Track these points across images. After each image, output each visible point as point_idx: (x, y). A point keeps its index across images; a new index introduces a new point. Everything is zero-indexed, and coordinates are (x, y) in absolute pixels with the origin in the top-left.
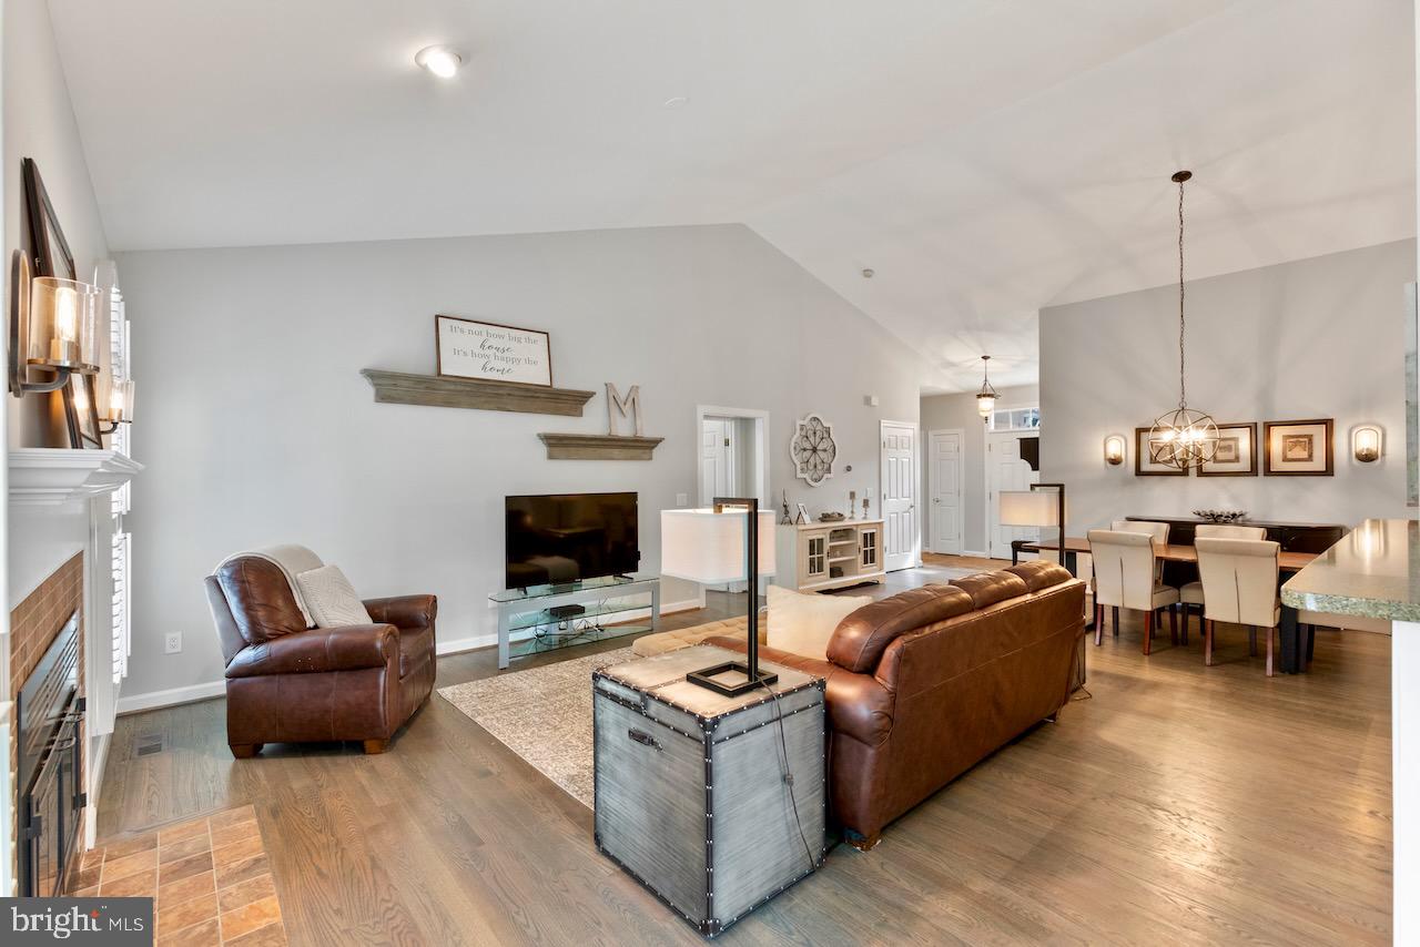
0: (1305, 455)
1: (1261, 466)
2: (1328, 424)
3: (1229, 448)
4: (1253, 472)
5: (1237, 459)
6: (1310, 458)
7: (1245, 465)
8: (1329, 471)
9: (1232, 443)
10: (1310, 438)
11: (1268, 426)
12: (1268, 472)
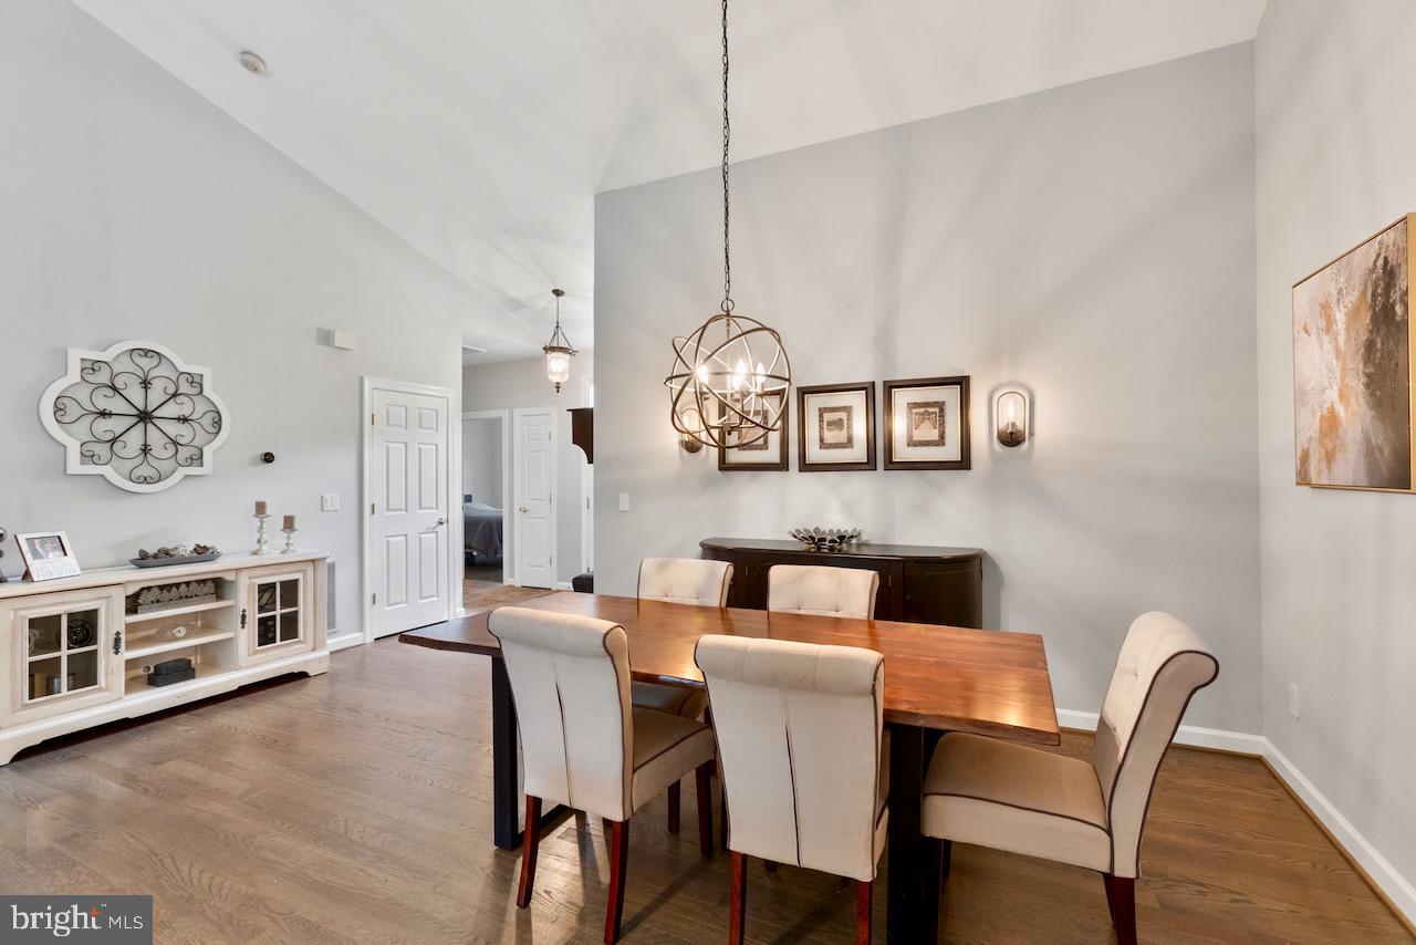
0: (934, 435)
1: (880, 458)
2: (962, 383)
3: (838, 424)
4: (869, 464)
5: (849, 443)
6: (941, 441)
7: (858, 453)
8: (964, 463)
9: (843, 415)
10: (941, 406)
11: (890, 387)
12: (891, 465)
